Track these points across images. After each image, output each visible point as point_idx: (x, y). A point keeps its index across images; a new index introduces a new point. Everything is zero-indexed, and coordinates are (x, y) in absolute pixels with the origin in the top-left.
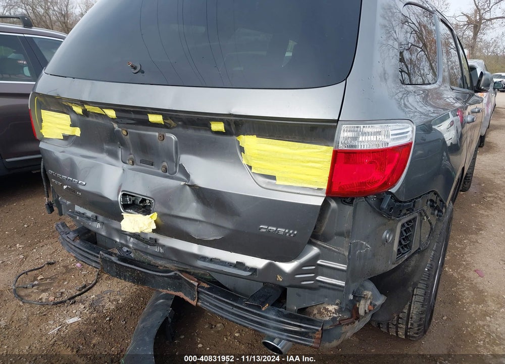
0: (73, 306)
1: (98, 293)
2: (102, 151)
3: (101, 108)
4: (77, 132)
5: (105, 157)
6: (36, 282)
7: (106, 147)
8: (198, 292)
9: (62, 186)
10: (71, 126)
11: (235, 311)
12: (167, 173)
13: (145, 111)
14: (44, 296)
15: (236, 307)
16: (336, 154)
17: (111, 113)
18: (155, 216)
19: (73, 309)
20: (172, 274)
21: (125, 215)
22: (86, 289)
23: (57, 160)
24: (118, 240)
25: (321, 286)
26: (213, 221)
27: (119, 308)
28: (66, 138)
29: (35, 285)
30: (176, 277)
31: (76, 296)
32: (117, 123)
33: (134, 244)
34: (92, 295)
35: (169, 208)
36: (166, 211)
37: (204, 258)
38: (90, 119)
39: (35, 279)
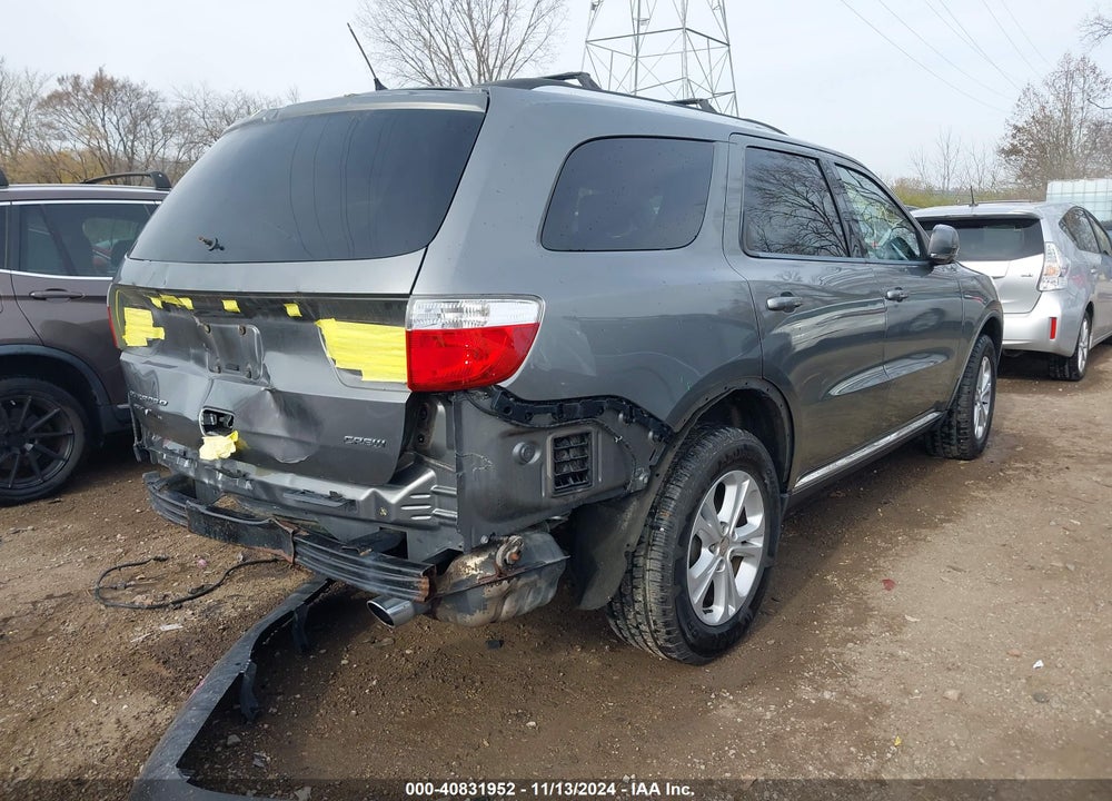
0: (177, 612)
1: (220, 597)
2: (187, 357)
3: (177, 297)
4: (161, 334)
5: (191, 365)
6: (132, 583)
7: (192, 351)
8: (295, 544)
9: (144, 410)
10: (154, 326)
11: (332, 561)
12: (252, 377)
13: (219, 297)
14: (139, 599)
15: (332, 555)
16: (410, 336)
17: (187, 303)
18: (235, 435)
19: (178, 615)
20: (266, 521)
21: (206, 439)
22: (203, 591)
23: (136, 375)
24: (207, 481)
25: (441, 524)
26: (297, 436)
27: (244, 616)
28: (151, 343)
29: (130, 586)
30: (272, 526)
31: (184, 600)
32: (196, 315)
33: (223, 483)
34: (209, 600)
35: (250, 422)
36: (247, 427)
37: (294, 491)
38: (172, 314)
39: (132, 578)
